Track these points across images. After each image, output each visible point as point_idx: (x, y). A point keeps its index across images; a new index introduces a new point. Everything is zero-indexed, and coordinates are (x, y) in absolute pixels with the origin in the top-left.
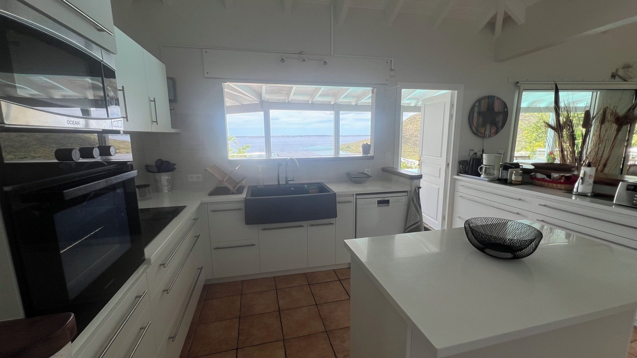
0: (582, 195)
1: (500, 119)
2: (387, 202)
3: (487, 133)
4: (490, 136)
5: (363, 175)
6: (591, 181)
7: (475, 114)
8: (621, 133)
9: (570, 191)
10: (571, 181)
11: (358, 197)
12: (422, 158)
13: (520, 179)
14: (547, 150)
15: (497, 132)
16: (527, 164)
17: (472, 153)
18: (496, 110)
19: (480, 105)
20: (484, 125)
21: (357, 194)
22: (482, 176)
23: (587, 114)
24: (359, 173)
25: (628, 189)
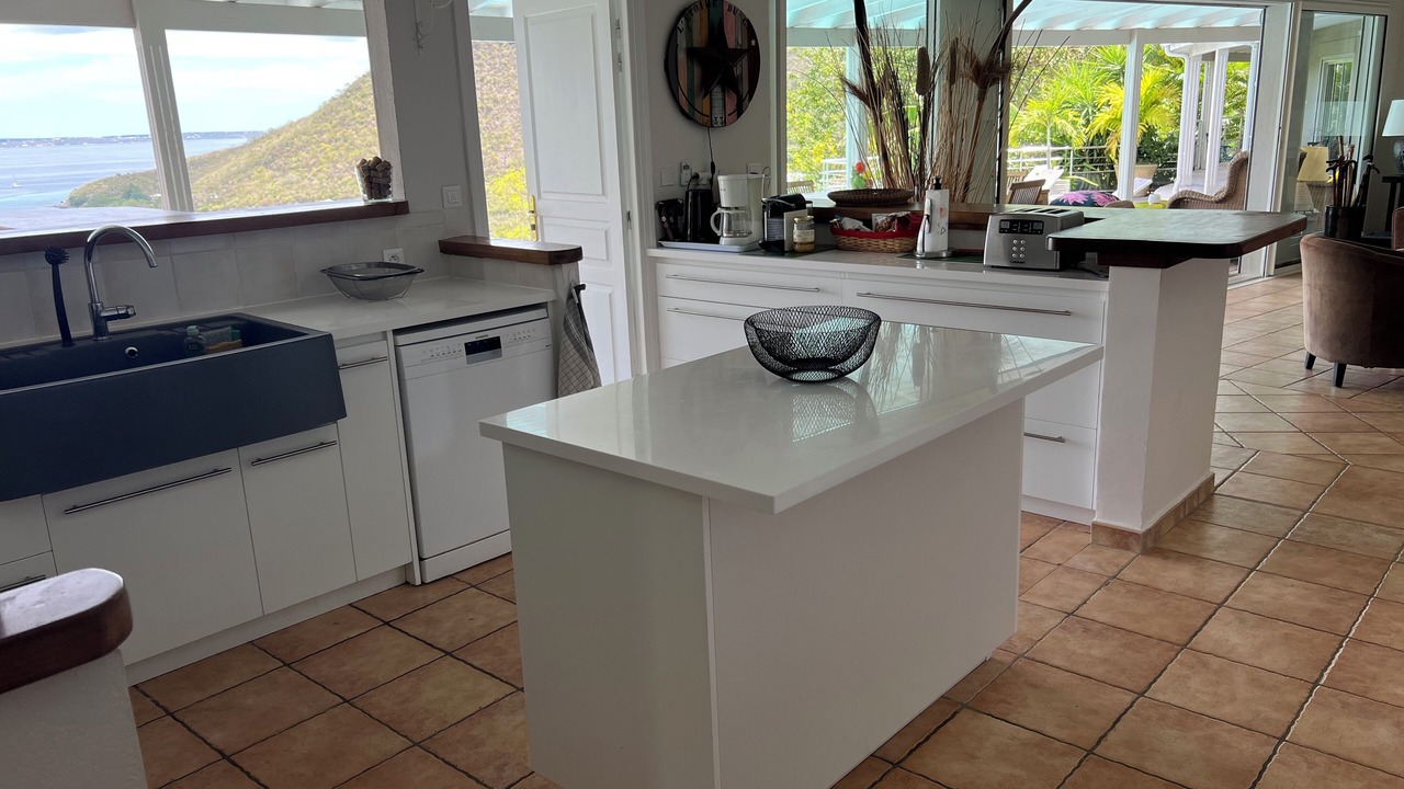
0: (932, 257)
1: (741, 69)
2: (493, 345)
3: (718, 113)
4: (724, 124)
6: (944, 222)
7: (682, 56)
9: (910, 252)
10: (909, 227)
11: (402, 339)
12: (540, 204)
13: (810, 236)
15: (740, 111)
16: (819, 198)
17: (686, 176)
18: (731, 44)
19: (689, 27)
20: (706, 90)
21: (397, 332)
22: (723, 241)
23: (923, 56)
25: (1003, 232)
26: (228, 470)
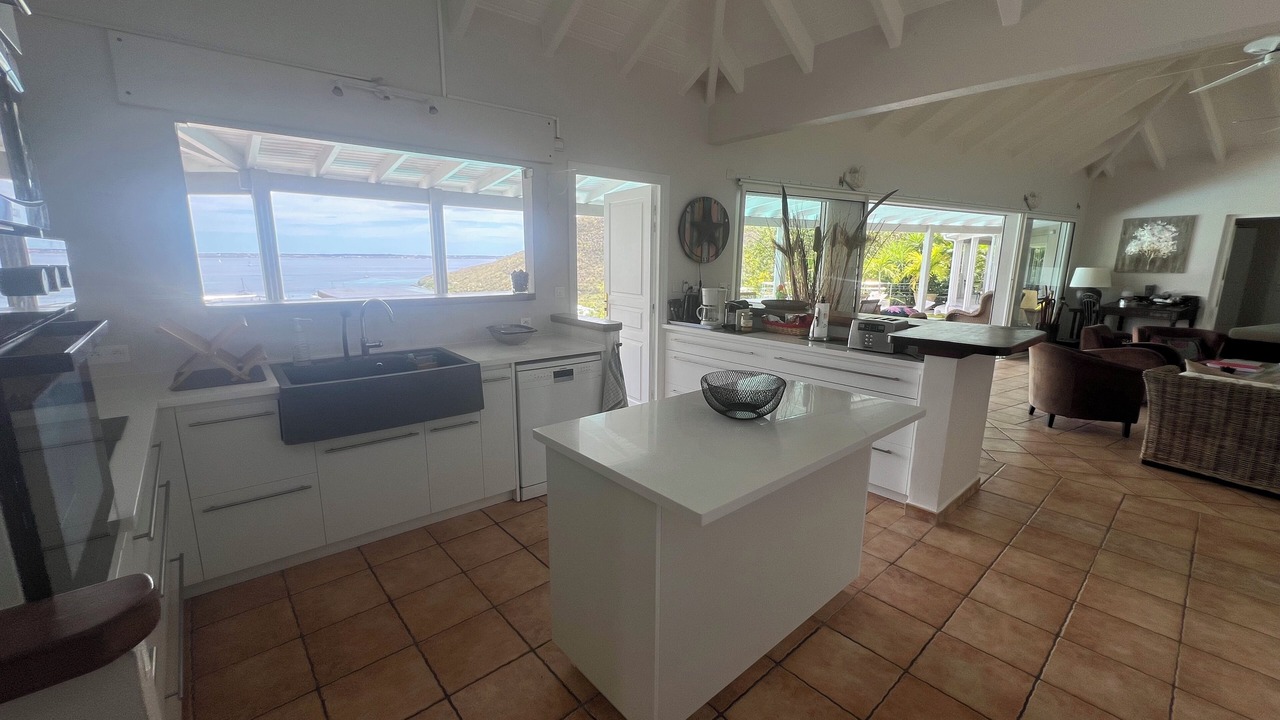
0: (818, 340)
1: (719, 234)
2: (568, 374)
3: (705, 255)
4: (708, 261)
5: (518, 330)
6: (826, 321)
7: (688, 225)
8: (851, 258)
9: (805, 337)
10: (806, 322)
11: (519, 368)
12: (610, 298)
13: (750, 324)
14: (776, 283)
15: (717, 255)
16: (756, 302)
17: (686, 287)
18: (715, 220)
19: (693, 212)
20: (700, 244)
21: (517, 364)
22: (702, 323)
23: (818, 230)
24: (512, 326)
25: (859, 329)
26: (417, 434)
